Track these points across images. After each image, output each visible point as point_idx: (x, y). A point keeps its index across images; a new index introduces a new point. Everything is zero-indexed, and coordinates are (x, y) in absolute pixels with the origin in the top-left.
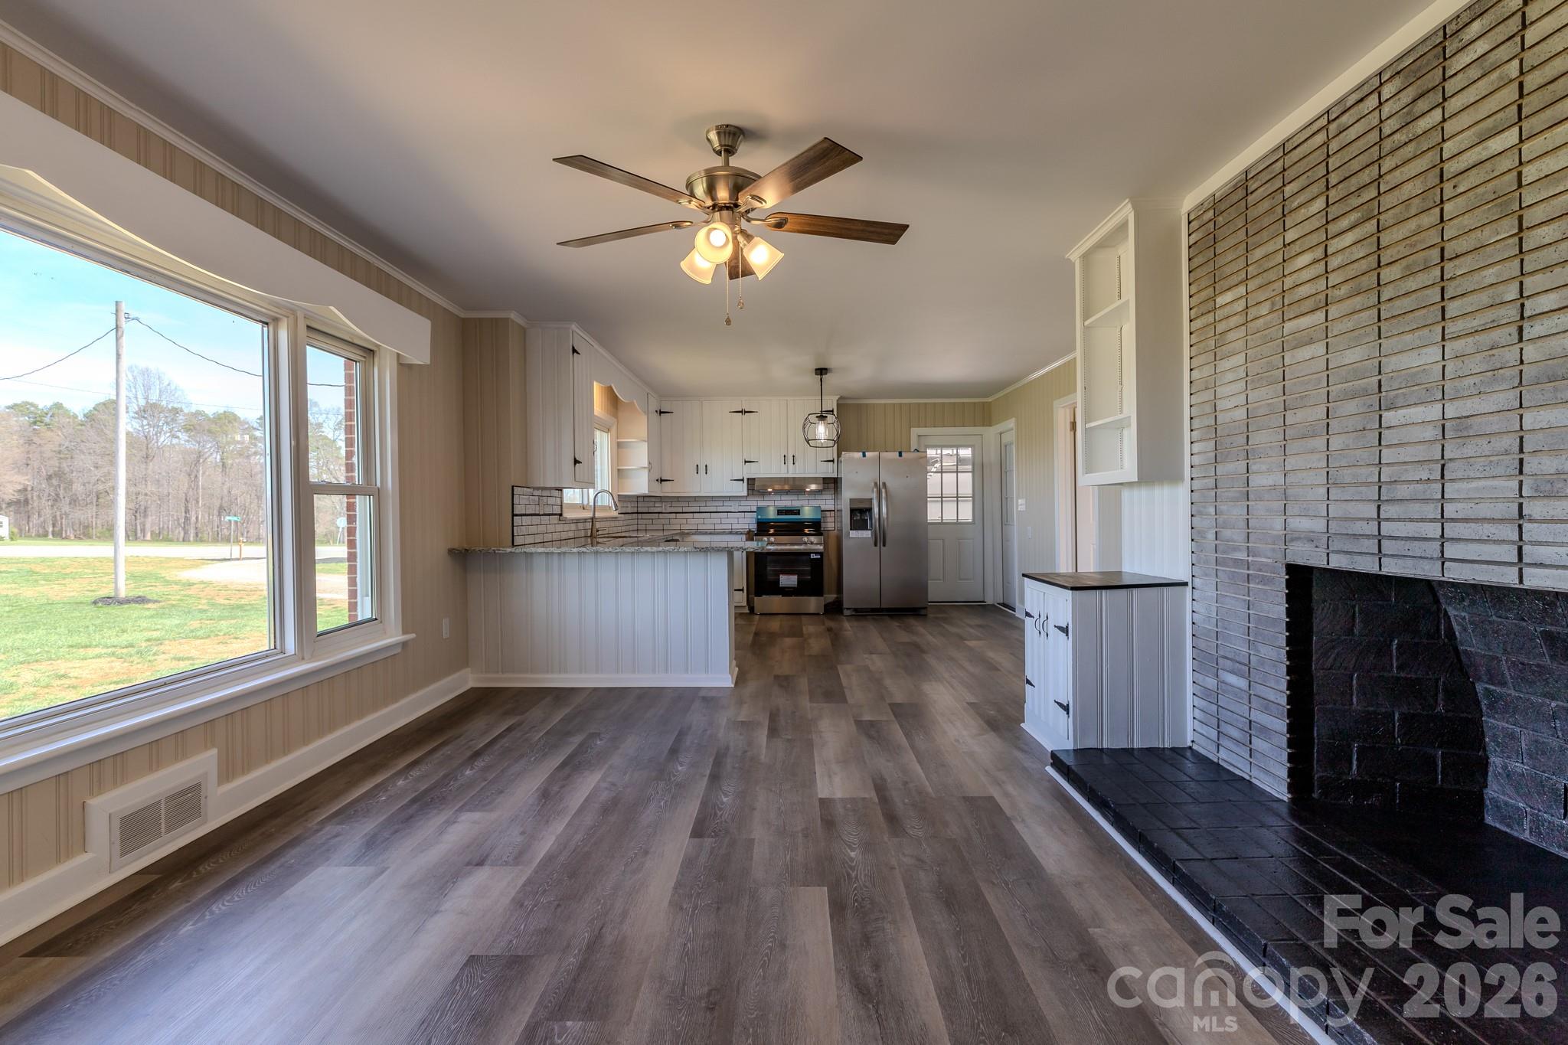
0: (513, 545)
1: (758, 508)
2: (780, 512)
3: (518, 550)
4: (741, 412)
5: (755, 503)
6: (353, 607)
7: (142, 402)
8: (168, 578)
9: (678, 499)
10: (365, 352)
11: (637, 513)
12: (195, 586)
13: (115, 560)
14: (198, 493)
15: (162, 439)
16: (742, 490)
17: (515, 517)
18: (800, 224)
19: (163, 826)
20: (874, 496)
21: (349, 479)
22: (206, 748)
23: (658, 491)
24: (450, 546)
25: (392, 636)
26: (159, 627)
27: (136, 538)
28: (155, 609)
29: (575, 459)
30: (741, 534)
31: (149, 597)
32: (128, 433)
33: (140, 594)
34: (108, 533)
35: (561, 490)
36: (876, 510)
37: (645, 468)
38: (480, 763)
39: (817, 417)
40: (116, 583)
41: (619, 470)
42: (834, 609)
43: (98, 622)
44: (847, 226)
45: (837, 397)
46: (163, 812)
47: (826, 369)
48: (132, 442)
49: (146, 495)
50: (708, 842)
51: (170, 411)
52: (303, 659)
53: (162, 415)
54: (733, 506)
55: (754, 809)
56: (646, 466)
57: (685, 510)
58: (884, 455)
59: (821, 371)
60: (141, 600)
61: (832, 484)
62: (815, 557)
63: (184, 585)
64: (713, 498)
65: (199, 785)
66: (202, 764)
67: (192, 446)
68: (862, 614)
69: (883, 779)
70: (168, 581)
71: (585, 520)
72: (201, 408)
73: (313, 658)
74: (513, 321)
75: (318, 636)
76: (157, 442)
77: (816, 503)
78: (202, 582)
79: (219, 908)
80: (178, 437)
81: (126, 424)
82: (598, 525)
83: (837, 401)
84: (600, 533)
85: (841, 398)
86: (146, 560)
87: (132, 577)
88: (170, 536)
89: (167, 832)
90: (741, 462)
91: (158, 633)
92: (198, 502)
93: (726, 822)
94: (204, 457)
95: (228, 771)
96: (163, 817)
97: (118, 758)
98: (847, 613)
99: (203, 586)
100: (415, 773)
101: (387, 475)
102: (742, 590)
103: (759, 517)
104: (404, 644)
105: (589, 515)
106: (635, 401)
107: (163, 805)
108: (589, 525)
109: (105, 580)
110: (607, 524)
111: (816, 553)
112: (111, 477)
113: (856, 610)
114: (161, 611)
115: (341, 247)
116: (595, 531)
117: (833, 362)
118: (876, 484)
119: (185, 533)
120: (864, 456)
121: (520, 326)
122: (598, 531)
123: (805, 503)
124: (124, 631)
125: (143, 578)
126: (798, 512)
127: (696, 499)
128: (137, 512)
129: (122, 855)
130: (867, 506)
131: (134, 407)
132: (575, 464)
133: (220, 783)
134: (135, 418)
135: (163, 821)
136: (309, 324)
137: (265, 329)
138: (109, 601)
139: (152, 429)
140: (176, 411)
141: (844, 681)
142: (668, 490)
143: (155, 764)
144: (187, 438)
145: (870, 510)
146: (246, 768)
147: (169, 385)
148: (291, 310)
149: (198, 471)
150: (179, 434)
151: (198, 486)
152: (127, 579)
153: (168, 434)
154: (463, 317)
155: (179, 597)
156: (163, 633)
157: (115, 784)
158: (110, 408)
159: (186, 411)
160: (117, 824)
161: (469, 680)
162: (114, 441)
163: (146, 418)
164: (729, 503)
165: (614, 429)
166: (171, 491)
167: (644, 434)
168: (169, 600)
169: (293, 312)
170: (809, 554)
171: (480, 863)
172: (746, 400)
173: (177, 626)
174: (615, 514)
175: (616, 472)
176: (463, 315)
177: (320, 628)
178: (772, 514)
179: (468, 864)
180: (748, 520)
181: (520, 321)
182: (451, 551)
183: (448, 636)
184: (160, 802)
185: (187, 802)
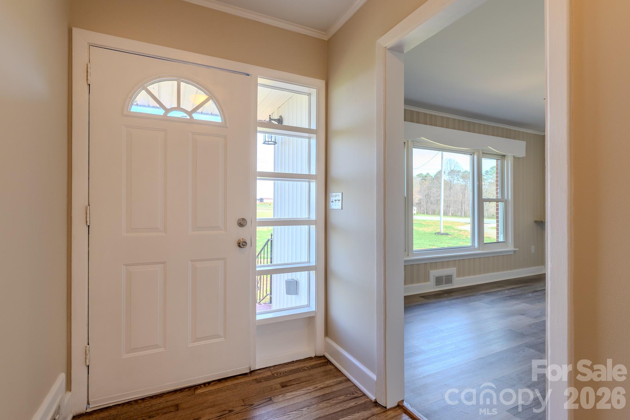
6: (498, 237)
7: (449, 170)
8: (455, 228)
10: (502, 156)
12: (462, 231)
13: (440, 221)
14: (465, 200)
15: (455, 182)
21: (497, 197)
22: (454, 267)
24: (535, 220)
25: (510, 247)
26: (451, 243)
27: (447, 215)
28: (451, 237)
31: (449, 233)
32: (444, 180)
33: (447, 232)
34: (439, 214)
38: (536, 294)
40: (440, 228)
43: (436, 239)
46: (444, 279)
48: (446, 183)
49: (450, 201)
51: (457, 172)
52: (480, 249)
53: (455, 173)
60: (447, 234)
63: (459, 231)
65: (452, 275)
66: (452, 271)
67: (464, 183)
70: (455, 229)
72: (466, 170)
73: (482, 250)
76: (453, 183)
78: (464, 230)
79: (453, 301)
80: (459, 181)
81: (445, 177)
86: (449, 222)
87: (445, 227)
88: (457, 214)
89: (445, 284)
91: (451, 244)
92: (465, 203)
94: (468, 187)
95: (459, 274)
97: (436, 263)
99: (464, 231)
100: (512, 291)
101: (509, 195)
104: (515, 251)
107: (444, 277)
109: (438, 227)
112: (440, 195)
114: (452, 238)
119: (461, 214)
124: (442, 243)
125: (448, 228)
128: (447, 206)
129: (435, 285)
131: (447, 172)
133: (457, 277)
134: (447, 175)
135: (444, 281)
136: (484, 152)
137: (471, 156)
138: (439, 233)
139: (452, 179)
140: (459, 172)
143: (443, 267)
144: (462, 181)
146: (464, 275)
147: (457, 163)
148: (477, 150)
149: (465, 192)
150: (460, 179)
151: (465, 198)
152: (443, 228)
153: (457, 180)
155: (457, 234)
156: (452, 245)
157: (435, 269)
158: (440, 173)
159: (462, 171)
160: (435, 278)
162: (440, 183)
163: (450, 175)
166: (457, 199)
168: (454, 235)
171: (523, 315)
173: (456, 243)
177: (485, 242)
179: (519, 314)
182: (536, 222)
183: (534, 252)
184: (443, 276)
185: (449, 279)
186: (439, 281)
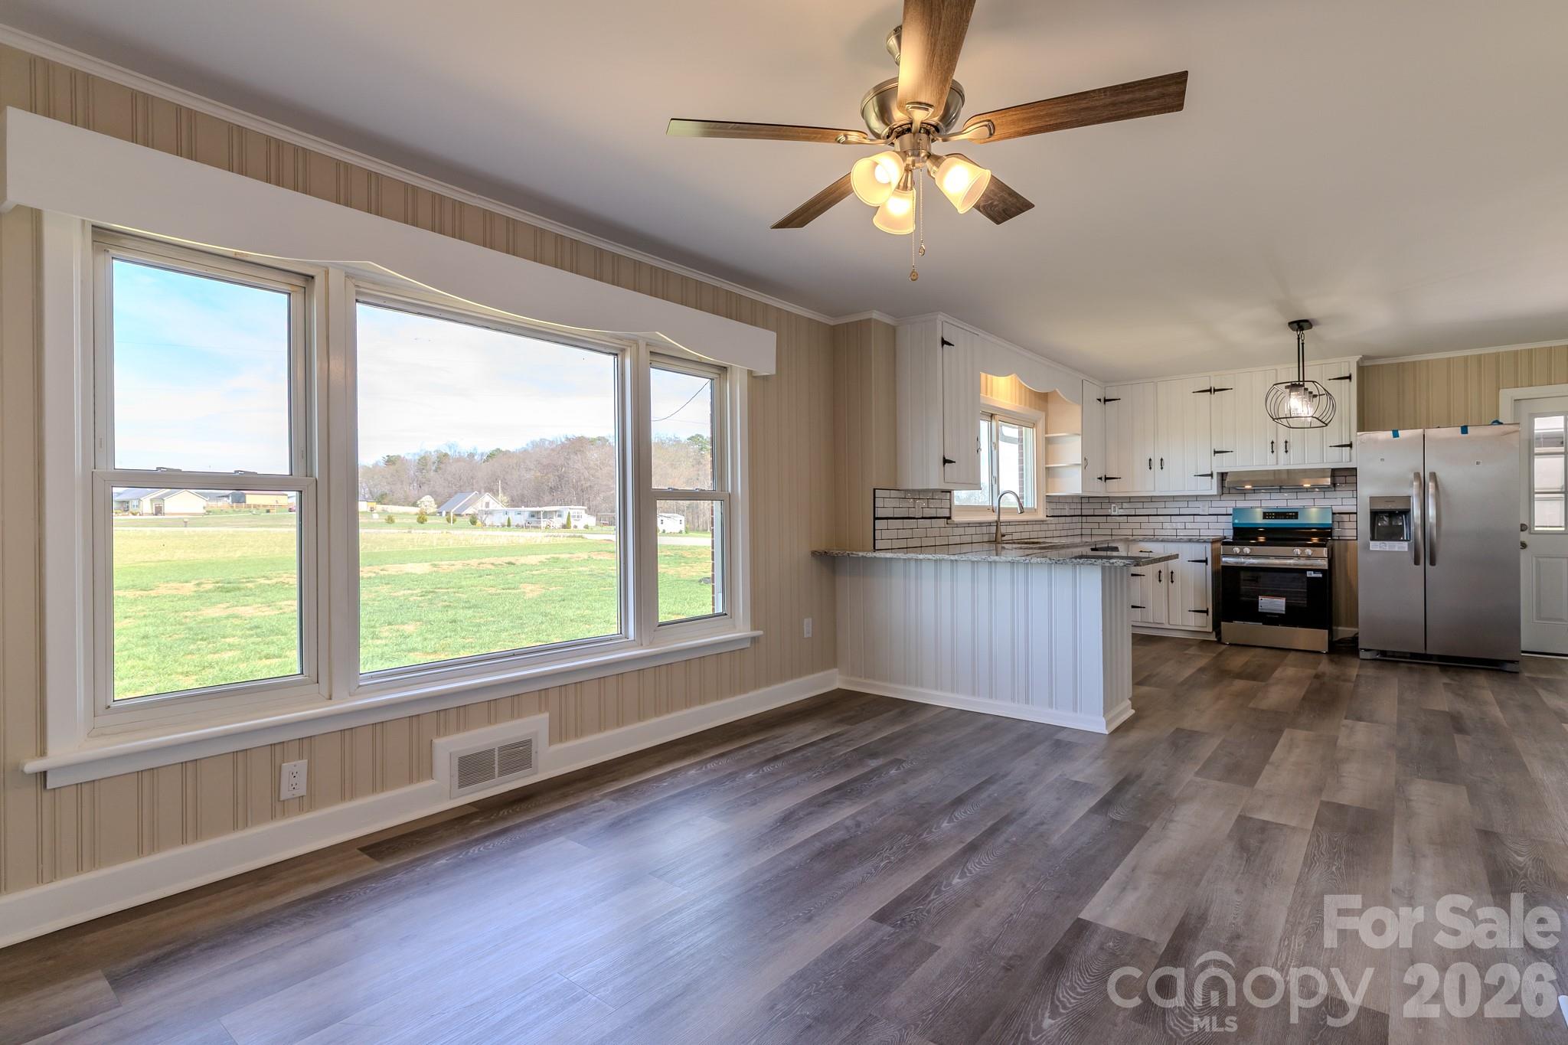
0: (875, 550)
1: (1235, 509)
2: (1266, 515)
3: (878, 554)
4: (1210, 391)
5: (1233, 504)
9: (1130, 499)
10: (719, 369)
11: (1082, 516)
16: (1211, 487)
17: (876, 521)
18: (1013, 122)
19: (496, 770)
20: (1414, 491)
22: (540, 711)
23: (1099, 489)
24: (814, 549)
25: (741, 629)
29: (944, 458)
30: (1205, 542)
35: (950, 492)
36: (1416, 512)
37: (1078, 465)
39: (1287, 387)
41: (1046, 468)
42: (1344, 649)
44: (1084, 104)
45: (1358, 358)
46: (496, 758)
47: (1306, 321)
50: (887, 929)
52: (642, 645)
54: (1202, 508)
55: (978, 906)
56: (1080, 462)
57: (1138, 512)
58: (1431, 433)
59: (1300, 325)
61: (1343, 477)
62: (1313, 575)
64: (1174, 498)
65: (530, 741)
66: (533, 725)
68: (1388, 658)
69: (1203, 918)
71: (989, 524)
73: (651, 644)
74: (877, 322)
75: (659, 626)
77: (1327, 503)
79: (474, 851)
82: (1003, 529)
83: (1358, 362)
84: (1004, 538)
85: (1365, 358)
89: (500, 775)
90: (1208, 452)
93: (928, 912)
95: (560, 732)
96: (496, 762)
97: (462, 709)
98: (1363, 655)
100: (712, 765)
101: (738, 482)
102: (1207, 612)
103: (1236, 521)
104: (754, 640)
105: (993, 517)
106: (1057, 390)
107: (496, 753)
108: (993, 529)
110: (1020, 528)
111: (1315, 571)
113: (1383, 653)
115: (684, 279)
116: (999, 536)
117: (1310, 309)
118: (1417, 475)
120: (1396, 435)
121: (888, 325)
122: (1003, 536)
123: (1310, 503)
126: (1295, 515)
127: (1152, 499)
129: (460, 787)
130: (1400, 506)
132: (944, 464)
133: (551, 743)
135: (496, 766)
136: (652, 350)
137: (615, 359)
141: (1278, 753)
142: (1114, 489)
143: (492, 719)
145: (1406, 512)
146: (579, 733)
148: (634, 340)
154: (832, 324)
157: (458, 730)
160: (456, 762)
161: (833, 680)
164: (1197, 504)
165: (1041, 425)
167: (1077, 425)
169: (636, 342)
170: (1304, 571)
172: (1216, 376)
174: (1041, 516)
175: (1043, 472)
176: (832, 323)
177: (662, 619)
178: (1258, 519)
180: (1223, 526)
181: (888, 320)
182: (814, 553)
183: (810, 635)
184: (493, 750)
185: (519, 754)
186: (471, 768)
